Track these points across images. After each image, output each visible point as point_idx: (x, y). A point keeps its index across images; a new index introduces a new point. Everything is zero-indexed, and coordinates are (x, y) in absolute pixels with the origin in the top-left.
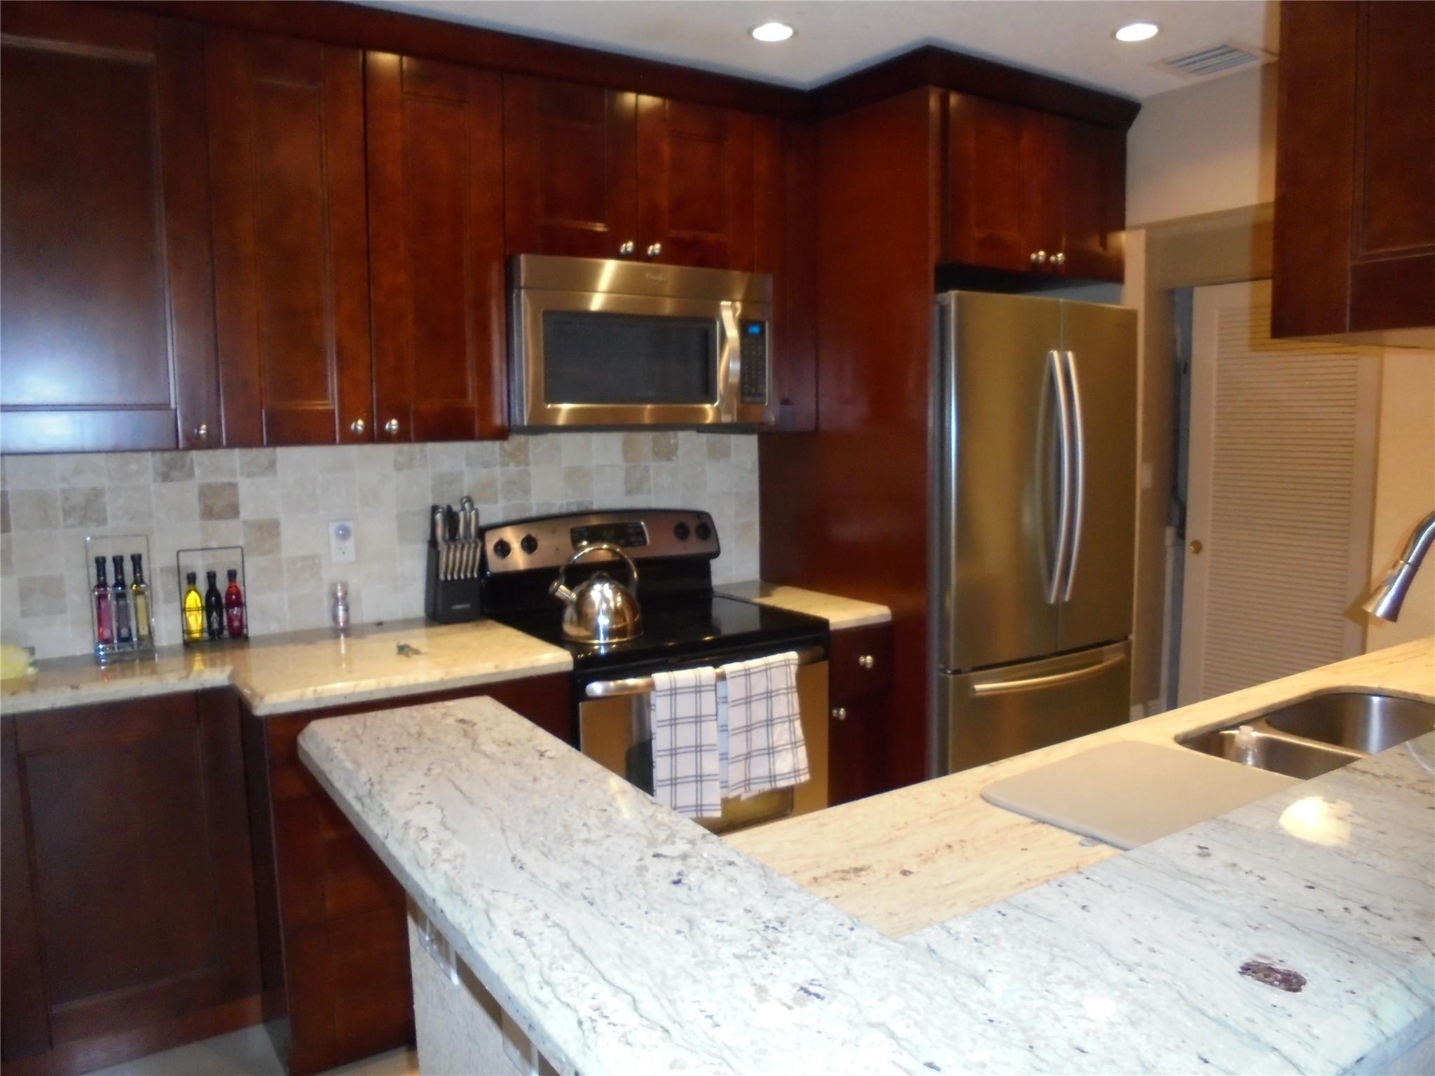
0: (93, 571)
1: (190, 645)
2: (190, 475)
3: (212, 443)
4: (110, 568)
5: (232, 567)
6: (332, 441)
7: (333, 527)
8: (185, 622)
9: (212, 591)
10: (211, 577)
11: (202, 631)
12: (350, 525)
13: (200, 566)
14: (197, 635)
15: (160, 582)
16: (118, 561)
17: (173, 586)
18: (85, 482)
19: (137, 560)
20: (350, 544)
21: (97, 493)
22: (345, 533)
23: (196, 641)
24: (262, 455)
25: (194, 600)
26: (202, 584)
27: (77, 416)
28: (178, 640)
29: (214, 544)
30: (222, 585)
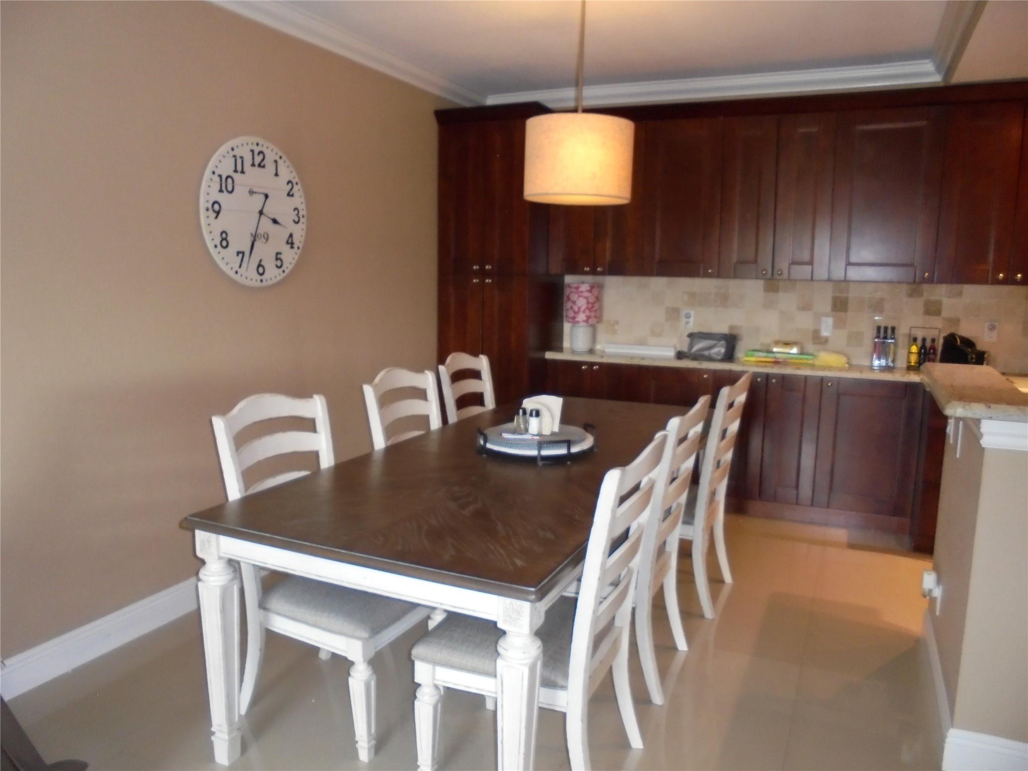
0: (875, 331)
1: (910, 368)
2: (922, 295)
3: (930, 281)
4: (882, 331)
5: (934, 337)
6: (986, 283)
7: (987, 324)
8: (908, 358)
9: (923, 346)
10: (924, 340)
11: (915, 363)
12: (997, 324)
13: (920, 334)
14: (913, 364)
15: (902, 339)
16: (886, 329)
17: (906, 341)
18: (879, 295)
19: (893, 329)
20: (995, 334)
21: (882, 300)
22: (992, 328)
23: (912, 366)
24: (956, 287)
25: (914, 349)
26: (919, 342)
27: (878, 268)
28: (905, 365)
29: (927, 326)
30: (928, 344)
